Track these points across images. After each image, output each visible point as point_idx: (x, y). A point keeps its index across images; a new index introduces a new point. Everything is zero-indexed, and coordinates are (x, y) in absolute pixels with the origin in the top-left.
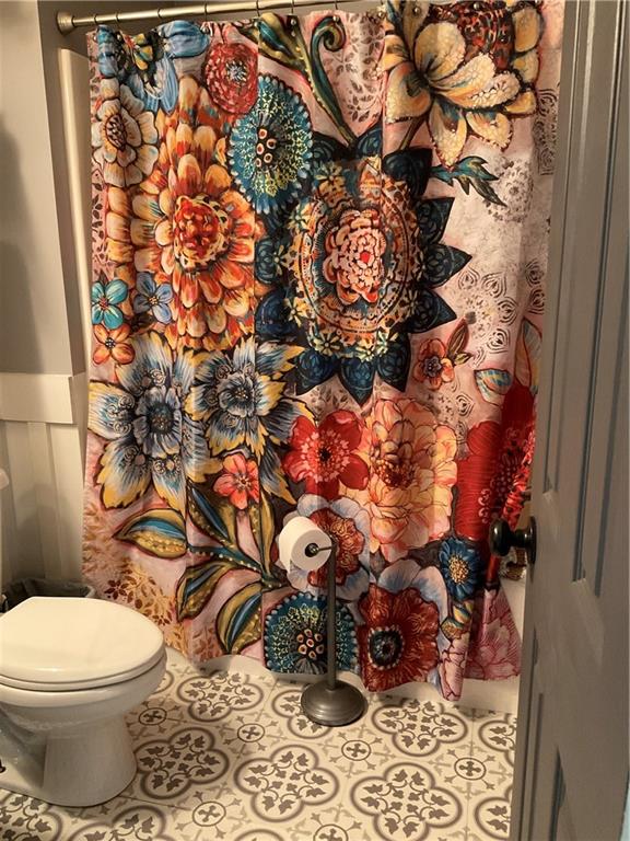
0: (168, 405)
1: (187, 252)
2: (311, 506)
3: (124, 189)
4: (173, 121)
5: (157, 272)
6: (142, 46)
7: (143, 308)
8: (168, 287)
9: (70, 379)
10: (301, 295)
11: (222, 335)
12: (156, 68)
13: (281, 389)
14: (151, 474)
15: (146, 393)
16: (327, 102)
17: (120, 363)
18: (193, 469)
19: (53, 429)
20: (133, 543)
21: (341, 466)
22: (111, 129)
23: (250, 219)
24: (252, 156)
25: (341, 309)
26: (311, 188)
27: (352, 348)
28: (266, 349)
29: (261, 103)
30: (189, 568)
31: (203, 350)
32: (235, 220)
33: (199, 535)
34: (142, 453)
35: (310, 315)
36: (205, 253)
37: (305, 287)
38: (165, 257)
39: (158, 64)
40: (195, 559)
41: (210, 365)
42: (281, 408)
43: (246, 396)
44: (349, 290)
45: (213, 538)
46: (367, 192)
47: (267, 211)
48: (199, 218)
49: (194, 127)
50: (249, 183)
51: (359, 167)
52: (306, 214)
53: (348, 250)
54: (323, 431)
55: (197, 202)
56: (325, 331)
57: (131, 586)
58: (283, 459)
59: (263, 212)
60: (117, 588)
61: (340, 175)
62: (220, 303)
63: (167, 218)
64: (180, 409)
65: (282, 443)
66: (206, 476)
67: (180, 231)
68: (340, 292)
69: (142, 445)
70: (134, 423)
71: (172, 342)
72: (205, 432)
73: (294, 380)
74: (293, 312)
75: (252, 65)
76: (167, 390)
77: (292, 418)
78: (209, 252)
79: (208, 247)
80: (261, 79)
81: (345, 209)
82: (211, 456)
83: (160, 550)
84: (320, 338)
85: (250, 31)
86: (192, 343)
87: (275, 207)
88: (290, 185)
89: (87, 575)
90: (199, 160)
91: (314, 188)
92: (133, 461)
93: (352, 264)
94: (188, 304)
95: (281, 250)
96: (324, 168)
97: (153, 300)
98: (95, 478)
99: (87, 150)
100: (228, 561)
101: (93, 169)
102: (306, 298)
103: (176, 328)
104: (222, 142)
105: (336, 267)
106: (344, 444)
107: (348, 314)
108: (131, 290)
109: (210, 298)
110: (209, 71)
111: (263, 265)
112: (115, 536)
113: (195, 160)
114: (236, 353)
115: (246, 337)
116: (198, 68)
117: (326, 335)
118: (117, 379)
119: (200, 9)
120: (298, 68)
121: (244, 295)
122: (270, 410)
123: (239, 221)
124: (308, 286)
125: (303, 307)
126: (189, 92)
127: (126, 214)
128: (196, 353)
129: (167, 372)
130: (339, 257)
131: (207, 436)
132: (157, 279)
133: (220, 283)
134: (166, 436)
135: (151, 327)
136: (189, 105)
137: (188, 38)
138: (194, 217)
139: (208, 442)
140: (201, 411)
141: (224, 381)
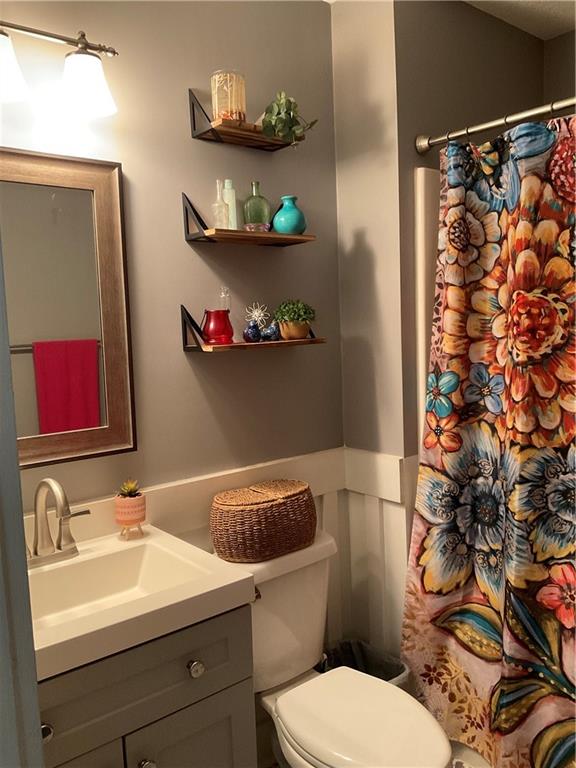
0: (494, 497)
1: (520, 346)
3: (463, 286)
4: (513, 219)
5: (491, 364)
6: (488, 153)
7: (475, 398)
8: (500, 379)
9: (401, 461)
11: (555, 431)
12: (502, 171)
14: (473, 566)
15: (472, 482)
17: (447, 451)
18: (513, 572)
19: (385, 505)
20: (451, 632)
22: (453, 234)
30: (503, 678)
31: (531, 446)
33: (516, 645)
34: (464, 542)
36: (540, 346)
38: (500, 349)
39: (504, 167)
40: (510, 670)
41: (538, 462)
45: (532, 652)
48: (535, 311)
49: (535, 223)
55: (534, 295)
57: (446, 676)
60: (433, 675)
62: (555, 397)
63: (504, 312)
64: (505, 504)
66: (527, 582)
67: (515, 324)
69: (464, 535)
70: (458, 511)
71: (501, 433)
72: (529, 534)
76: (494, 483)
78: (545, 344)
79: (543, 340)
82: (535, 562)
83: (477, 648)
86: (519, 438)
89: (405, 653)
90: (539, 255)
92: (454, 549)
97: (486, 390)
98: (418, 558)
99: (434, 253)
100: (549, 683)
101: (438, 270)
103: (505, 419)
104: (566, 234)
108: (462, 382)
109: (542, 392)
110: (555, 166)
112: (433, 621)
113: (533, 254)
114: (570, 453)
116: (543, 165)
118: (443, 466)
119: (547, 109)
126: (531, 189)
127: (463, 310)
128: (522, 449)
129: (495, 463)
131: (531, 538)
132: (491, 370)
133: (555, 377)
134: (490, 530)
135: (481, 416)
136: (530, 202)
137: (533, 138)
138: (530, 310)
139: (532, 546)
140: (525, 511)
141: (555, 481)
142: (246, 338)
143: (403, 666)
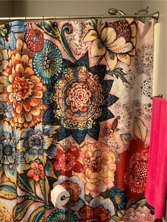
0: (10, 146)
1: (19, 95)
2: (63, 179)
4: (14, 53)
5: (7, 101)
6: (4, 28)
7: (2, 113)
8: (11, 106)
10: (59, 109)
11: (30, 122)
13: (52, 140)
14: (4, 170)
15: (2, 142)
16: (67, 50)
18: (19, 169)
21: (73, 165)
23: (41, 85)
24: (41, 65)
25: (72, 114)
26: (62, 76)
27: (76, 126)
28: (47, 127)
29: (45, 49)
30: (17, 204)
31: (24, 127)
32: (35, 85)
33: (22, 192)
35: (62, 115)
36: (25, 95)
37: (60, 106)
38: (10, 96)
39: (9, 35)
40: (20, 200)
41: (26, 132)
42: (52, 146)
43: (39, 142)
44: (75, 107)
45: (27, 192)
46: (80, 77)
47: (47, 83)
48: (23, 84)
49: (22, 55)
50: (40, 73)
51: (78, 70)
52: (60, 84)
53: (75, 95)
54: (67, 154)
55: (22, 79)
56: (67, 121)
58: (53, 164)
59: (46, 83)
61: (72, 72)
62: (30, 111)
63: (11, 84)
64: (15, 147)
65: (52, 158)
66: (24, 171)
67: (16, 88)
68: (72, 108)
71: (12, 124)
72: (24, 155)
73: (57, 137)
74: (56, 115)
75: (41, 36)
76: (10, 141)
77: (56, 149)
78: (26, 95)
79: (26, 94)
80: (45, 41)
81: (73, 82)
82: (26, 164)
83: (7, 197)
84: (65, 123)
85: (41, 26)
86: (20, 125)
87: (50, 82)
88: (55, 74)
90: (23, 66)
91: (63, 76)
93: (76, 99)
94: (19, 112)
95: (52, 95)
96: (66, 70)
97: (6, 110)
100: (32, 199)
102: (60, 110)
103: (14, 120)
104: (31, 60)
105: (71, 100)
106: (74, 158)
107: (75, 115)
109: (26, 110)
110: (27, 38)
111: (46, 100)
113: (21, 65)
114: (35, 128)
115: (39, 123)
116: (23, 37)
117: (67, 122)
119: (24, 18)
120: (57, 38)
121: (38, 109)
122: (48, 147)
123: (37, 85)
124: (61, 106)
125: (60, 113)
126: (20, 44)
128: (21, 129)
129: (10, 134)
130: (72, 97)
131: (24, 157)
132: (7, 103)
133: (30, 105)
134: (9, 157)
135: (5, 119)
136: (20, 48)
137: (20, 27)
138: (21, 84)
139: (25, 159)
140: (23, 149)
141: (31, 137)
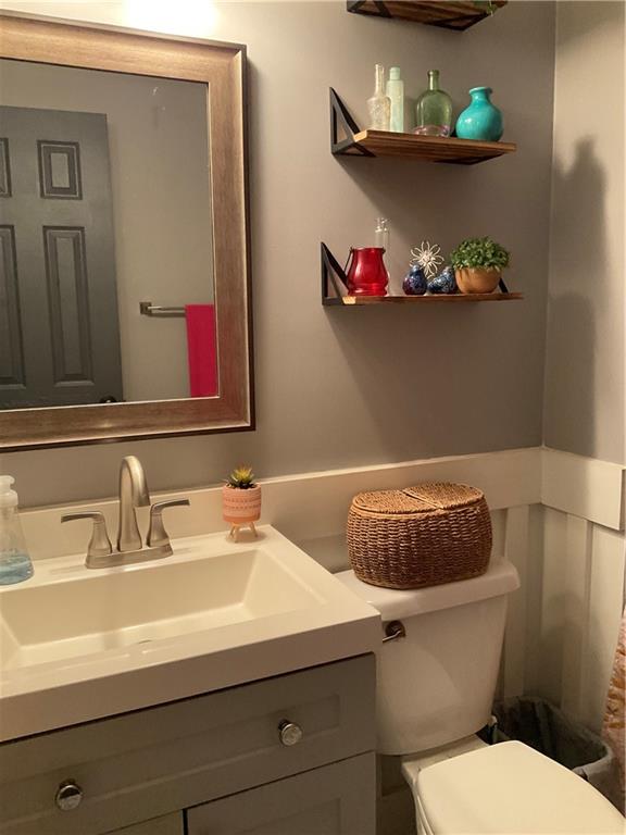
9: (624, 472)
142: (407, 288)
143: (604, 749)
